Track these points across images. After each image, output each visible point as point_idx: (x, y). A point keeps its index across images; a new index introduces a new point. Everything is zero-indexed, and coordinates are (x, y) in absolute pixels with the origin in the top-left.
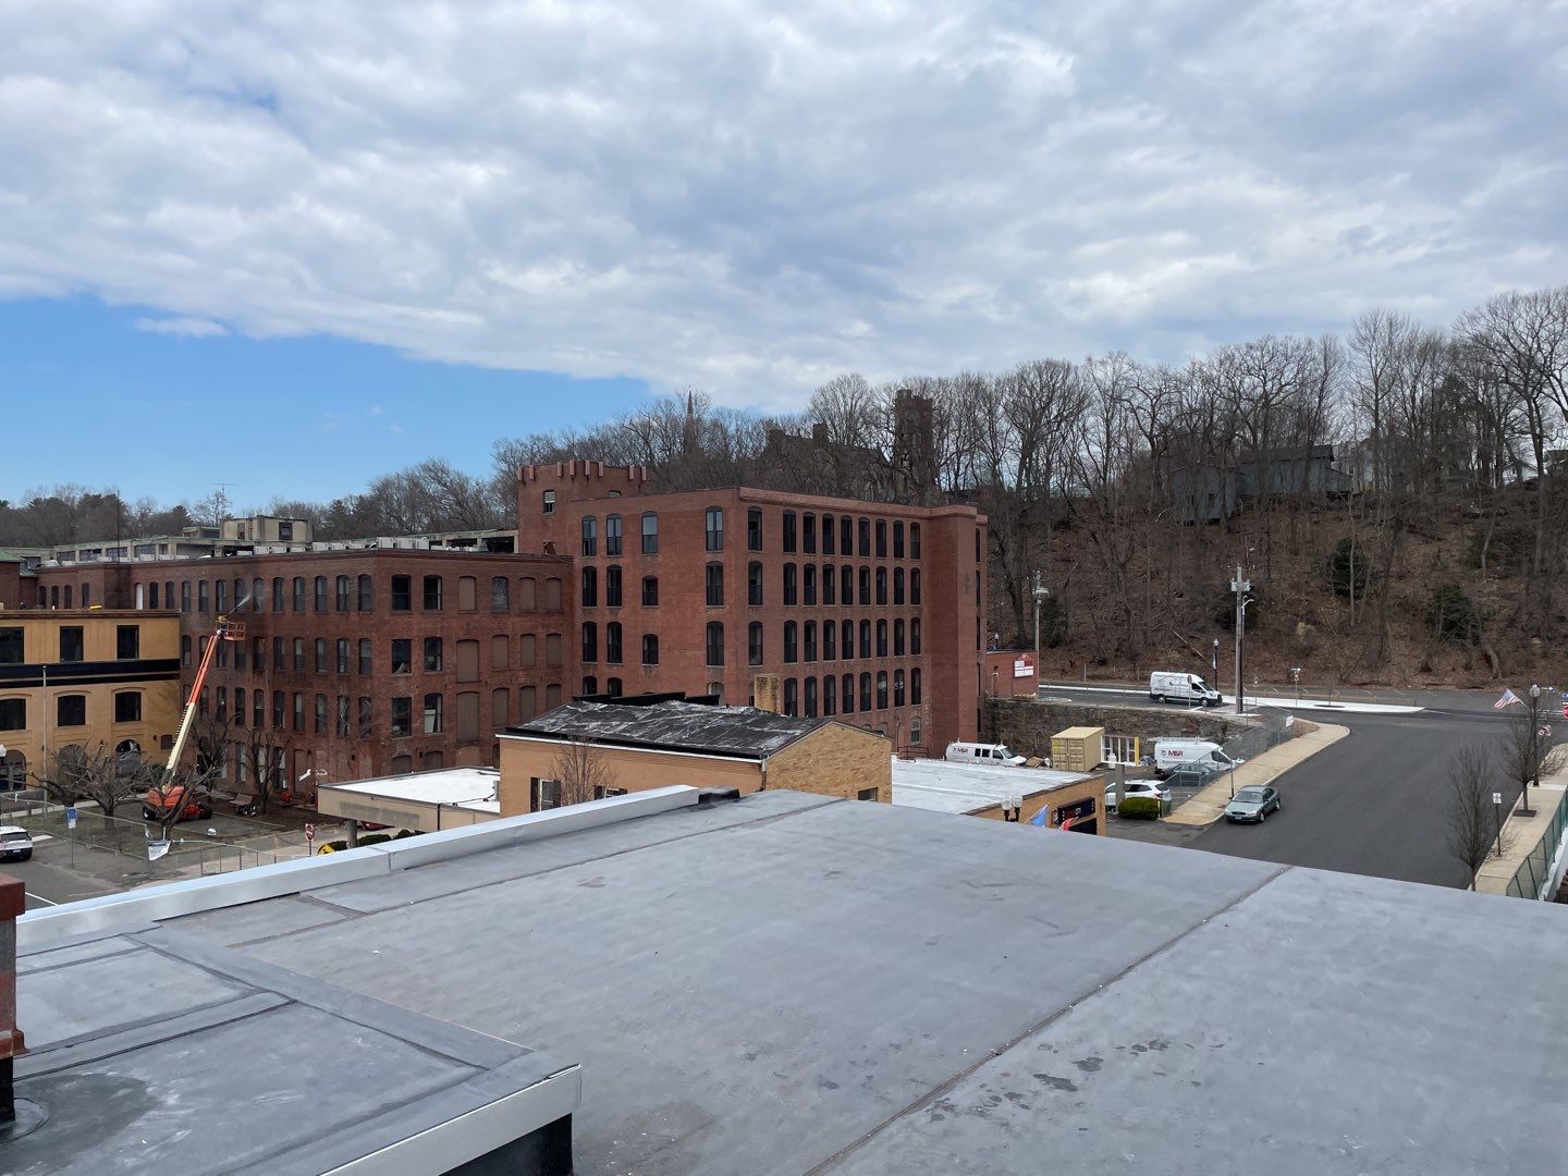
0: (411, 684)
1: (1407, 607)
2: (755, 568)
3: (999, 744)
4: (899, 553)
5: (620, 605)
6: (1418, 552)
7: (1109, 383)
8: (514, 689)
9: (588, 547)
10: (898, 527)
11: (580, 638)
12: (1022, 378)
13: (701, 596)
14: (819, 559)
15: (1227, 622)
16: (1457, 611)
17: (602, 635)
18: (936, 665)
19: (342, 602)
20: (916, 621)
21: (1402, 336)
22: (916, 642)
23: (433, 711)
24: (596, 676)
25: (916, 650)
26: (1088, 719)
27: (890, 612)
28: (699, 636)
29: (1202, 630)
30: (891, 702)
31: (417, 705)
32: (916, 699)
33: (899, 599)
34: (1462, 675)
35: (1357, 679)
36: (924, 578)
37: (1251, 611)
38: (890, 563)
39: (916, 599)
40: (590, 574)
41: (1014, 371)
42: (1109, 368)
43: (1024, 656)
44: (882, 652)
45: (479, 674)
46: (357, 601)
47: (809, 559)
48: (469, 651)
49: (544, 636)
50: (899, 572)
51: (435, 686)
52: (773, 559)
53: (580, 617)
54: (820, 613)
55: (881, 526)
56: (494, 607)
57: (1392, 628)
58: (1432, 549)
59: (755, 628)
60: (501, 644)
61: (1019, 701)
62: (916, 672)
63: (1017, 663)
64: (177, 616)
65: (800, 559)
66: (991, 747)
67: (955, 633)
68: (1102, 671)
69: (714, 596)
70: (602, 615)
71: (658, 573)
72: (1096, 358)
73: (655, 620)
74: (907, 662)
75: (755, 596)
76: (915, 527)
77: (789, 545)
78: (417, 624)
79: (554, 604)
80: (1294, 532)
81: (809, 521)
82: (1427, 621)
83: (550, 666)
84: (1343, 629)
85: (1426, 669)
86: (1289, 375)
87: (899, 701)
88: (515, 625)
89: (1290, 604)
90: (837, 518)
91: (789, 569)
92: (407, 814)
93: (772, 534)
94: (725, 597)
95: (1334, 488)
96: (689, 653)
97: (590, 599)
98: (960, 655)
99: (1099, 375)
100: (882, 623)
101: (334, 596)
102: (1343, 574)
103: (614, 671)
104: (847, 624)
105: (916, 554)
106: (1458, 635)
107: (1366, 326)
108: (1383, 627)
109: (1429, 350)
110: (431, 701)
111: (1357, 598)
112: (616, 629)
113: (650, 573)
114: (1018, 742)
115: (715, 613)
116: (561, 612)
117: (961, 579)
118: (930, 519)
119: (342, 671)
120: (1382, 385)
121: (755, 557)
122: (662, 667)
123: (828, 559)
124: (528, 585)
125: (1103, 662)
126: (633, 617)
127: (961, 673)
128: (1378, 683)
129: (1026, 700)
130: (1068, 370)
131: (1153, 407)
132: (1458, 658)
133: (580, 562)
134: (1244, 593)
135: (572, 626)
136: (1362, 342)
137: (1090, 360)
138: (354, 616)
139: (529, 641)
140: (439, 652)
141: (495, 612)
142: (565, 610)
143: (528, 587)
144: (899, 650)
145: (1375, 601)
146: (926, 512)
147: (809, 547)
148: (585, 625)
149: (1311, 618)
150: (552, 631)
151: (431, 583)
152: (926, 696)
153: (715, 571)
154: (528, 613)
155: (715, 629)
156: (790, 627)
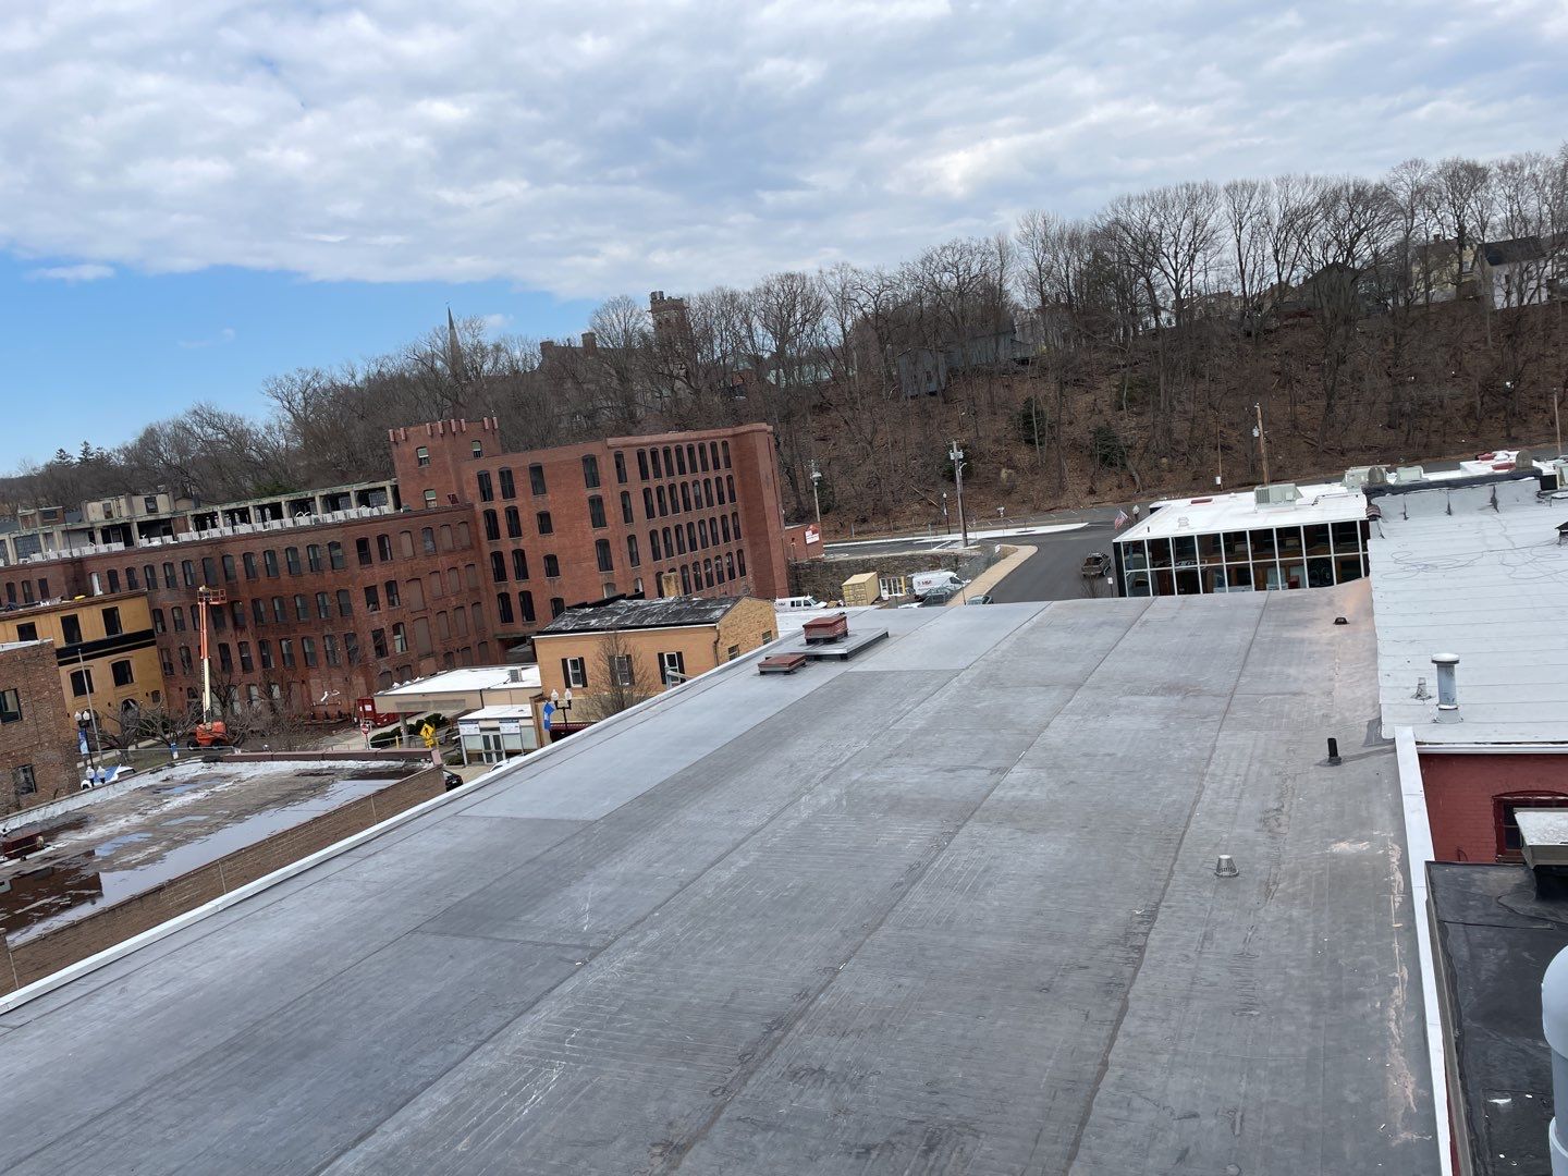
0: (381, 619)
1: (1076, 446)
2: (625, 495)
3: (805, 595)
4: (717, 466)
5: (520, 535)
6: (1082, 401)
7: (839, 289)
8: (450, 612)
9: (487, 494)
10: (713, 446)
11: (490, 565)
12: (768, 291)
13: (588, 522)
14: (665, 481)
15: (950, 477)
16: (1108, 447)
17: (509, 563)
18: (753, 545)
19: (315, 566)
20: (735, 515)
21: (1054, 230)
22: (737, 529)
23: (399, 637)
24: (508, 591)
25: (738, 536)
26: (864, 567)
27: (717, 511)
28: (590, 550)
29: (934, 484)
30: (726, 577)
31: (388, 633)
32: (743, 573)
33: (722, 501)
34: (1116, 493)
35: (1046, 507)
36: (736, 480)
37: (967, 473)
38: (712, 475)
39: (733, 499)
40: (491, 516)
41: (761, 284)
42: (838, 277)
43: (811, 527)
44: (715, 542)
45: (425, 603)
46: (329, 562)
47: (659, 482)
48: (415, 586)
49: (463, 568)
50: (718, 480)
51: (399, 619)
52: (635, 486)
53: (487, 548)
54: (671, 520)
55: (702, 448)
56: (427, 552)
57: (1067, 465)
58: (1089, 398)
59: (631, 539)
60: (435, 578)
61: (812, 561)
62: (740, 552)
63: (807, 533)
64: (145, 594)
65: (653, 483)
66: (802, 599)
67: (764, 519)
68: (865, 527)
69: (599, 520)
70: (506, 545)
71: (550, 508)
72: (827, 269)
73: (552, 544)
74: (733, 546)
75: (628, 516)
76: (725, 444)
77: (644, 475)
78: (378, 573)
79: (466, 541)
80: (992, 398)
81: (654, 454)
82: (1090, 456)
83: (470, 590)
84: (1033, 469)
85: (1092, 492)
86: (975, 269)
87: (732, 576)
88: (442, 562)
89: (995, 455)
90: (672, 447)
91: (647, 492)
92: (455, 701)
93: (632, 468)
94: (607, 520)
95: (1018, 355)
96: (584, 565)
97: (494, 533)
98: (770, 535)
99: (830, 281)
100: (713, 520)
101: (307, 561)
102: (1030, 427)
103: (524, 586)
104: (690, 525)
105: (728, 465)
106: (1111, 464)
107: (1029, 226)
108: (1060, 464)
109: (1074, 241)
110: (396, 629)
111: (1040, 444)
112: (519, 554)
113: (542, 509)
114: (818, 592)
115: (600, 533)
116: (471, 547)
117: (763, 478)
118: (734, 436)
119: (323, 616)
120: (1044, 272)
121: (624, 488)
122: (563, 578)
123: (671, 480)
124: (446, 529)
125: (864, 521)
126: (533, 544)
127: (772, 548)
128: (1060, 507)
129: (819, 560)
130: (803, 278)
131: (875, 303)
132: (1114, 480)
133: (480, 507)
134: (960, 460)
135: (482, 556)
136: (1026, 239)
137: (821, 272)
138: (328, 574)
139: (454, 574)
140: (395, 592)
141: (428, 556)
142: (474, 545)
143: (446, 533)
144: (726, 538)
145: (1054, 445)
146: (730, 432)
147: (658, 475)
148: (492, 554)
149: (1010, 465)
150: (468, 562)
151: (381, 539)
152: (749, 569)
153: (596, 502)
154: (450, 552)
155: (603, 545)
156: (653, 534)
